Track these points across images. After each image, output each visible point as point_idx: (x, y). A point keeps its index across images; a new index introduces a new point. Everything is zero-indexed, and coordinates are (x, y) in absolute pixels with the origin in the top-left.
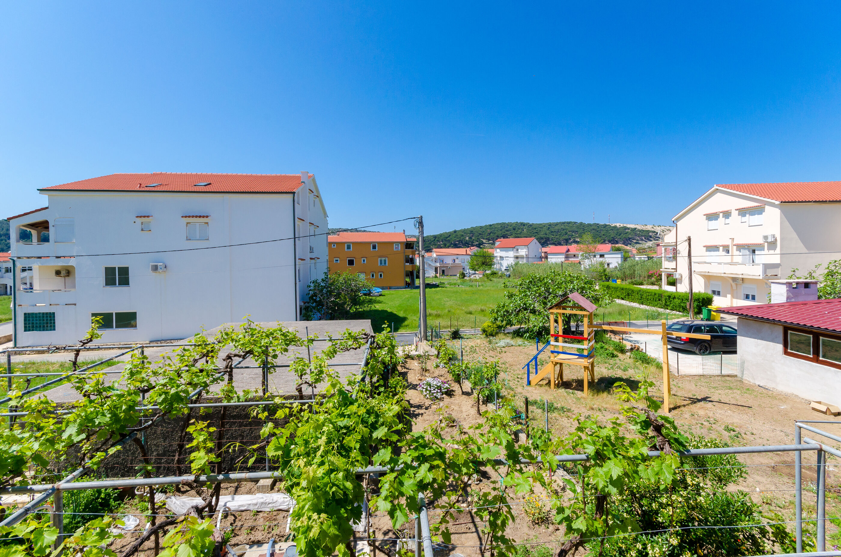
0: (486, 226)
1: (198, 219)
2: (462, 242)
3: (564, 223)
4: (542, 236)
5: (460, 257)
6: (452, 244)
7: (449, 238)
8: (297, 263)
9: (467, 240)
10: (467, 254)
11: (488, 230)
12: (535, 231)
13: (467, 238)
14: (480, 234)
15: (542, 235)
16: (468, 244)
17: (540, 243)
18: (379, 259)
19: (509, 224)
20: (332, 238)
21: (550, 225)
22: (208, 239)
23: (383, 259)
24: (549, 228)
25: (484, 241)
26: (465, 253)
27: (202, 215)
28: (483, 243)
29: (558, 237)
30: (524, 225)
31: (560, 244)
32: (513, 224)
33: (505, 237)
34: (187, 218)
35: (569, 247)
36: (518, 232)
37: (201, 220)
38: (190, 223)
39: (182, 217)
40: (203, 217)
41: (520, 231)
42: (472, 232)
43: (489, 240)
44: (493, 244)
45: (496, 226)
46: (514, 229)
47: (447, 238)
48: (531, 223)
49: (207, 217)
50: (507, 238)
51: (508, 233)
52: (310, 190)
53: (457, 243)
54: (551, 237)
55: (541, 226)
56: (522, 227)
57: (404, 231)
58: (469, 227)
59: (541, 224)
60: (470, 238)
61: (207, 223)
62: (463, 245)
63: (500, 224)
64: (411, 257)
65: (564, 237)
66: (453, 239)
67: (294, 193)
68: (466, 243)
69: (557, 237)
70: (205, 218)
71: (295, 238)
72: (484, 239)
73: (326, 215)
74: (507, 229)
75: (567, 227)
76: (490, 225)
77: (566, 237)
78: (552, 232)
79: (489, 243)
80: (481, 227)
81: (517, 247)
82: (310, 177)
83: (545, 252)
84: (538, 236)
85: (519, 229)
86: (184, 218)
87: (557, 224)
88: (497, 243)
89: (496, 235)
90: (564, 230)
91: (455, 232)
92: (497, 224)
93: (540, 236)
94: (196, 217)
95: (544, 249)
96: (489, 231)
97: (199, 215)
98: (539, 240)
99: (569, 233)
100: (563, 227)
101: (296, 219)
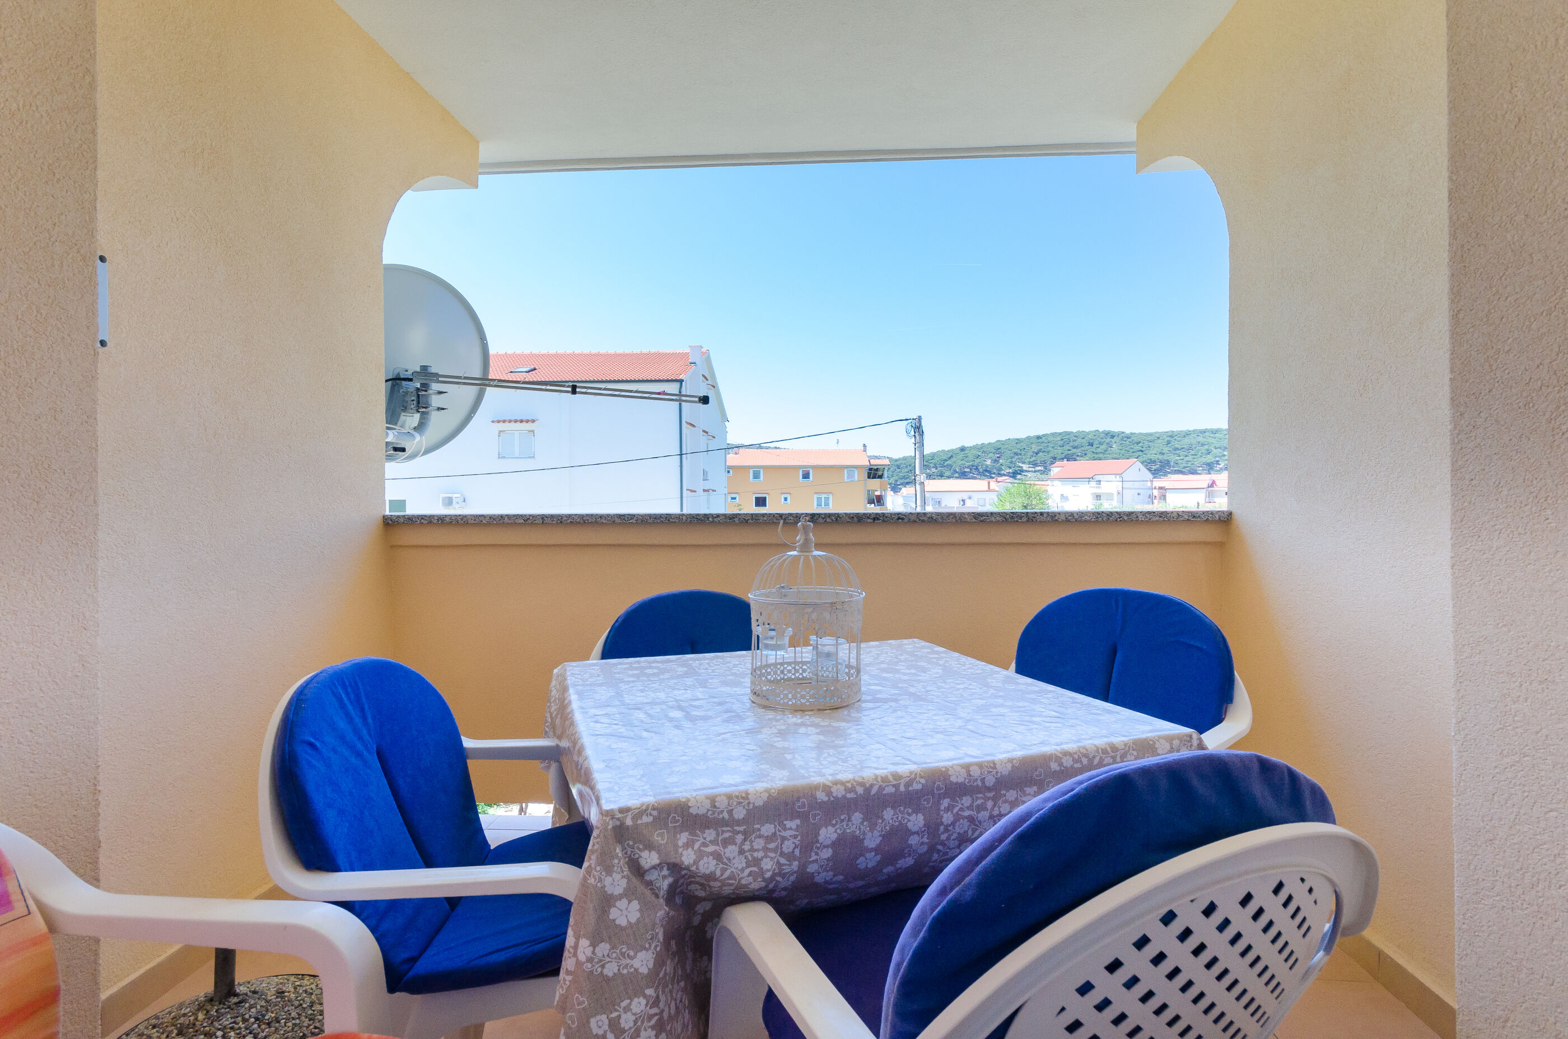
0: (1028, 438)
1: (518, 424)
2: (977, 469)
3: (1204, 432)
4: (1153, 457)
5: (976, 496)
6: (955, 471)
7: (949, 462)
8: (684, 495)
9: (987, 466)
10: (989, 490)
11: (1033, 446)
12: (1137, 447)
13: (989, 462)
14: (1016, 454)
15: (1152, 454)
16: (989, 472)
17: (1150, 470)
18: (816, 496)
19: (1083, 435)
20: (733, 459)
21: (1171, 436)
22: (534, 457)
23: (823, 496)
24: (1169, 442)
25: (1025, 467)
26: (986, 488)
27: (524, 418)
28: (1021, 471)
29: (1190, 458)
30: (1113, 437)
31: (1194, 472)
32: (1088, 433)
33: (1069, 458)
34: (501, 424)
35: (1214, 476)
36: (1099, 450)
37: (524, 425)
38: (504, 431)
39: (493, 422)
40: (527, 421)
41: (1104, 447)
42: (998, 449)
43: (1035, 465)
44: (1046, 471)
45: (1051, 439)
46: (1091, 445)
47: (946, 460)
48: (1128, 431)
49: (533, 421)
50: (1075, 460)
51: (1078, 451)
52: (703, 376)
53: (968, 470)
54: (1173, 458)
55: (1150, 438)
56: (1108, 440)
57: (865, 446)
58: (993, 441)
59: (1151, 434)
60: (996, 461)
61: (533, 431)
62: (979, 473)
63: (1060, 434)
64: (878, 493)
65: (1204, 460)
66: (958, 463)
67: (681, 381)
68: (986, 471)
69: (1186, 459)
70: (530, 424)
71: (681, 455)
72: (1024, 463)
73: (725, 419)
74: (1076, 444)
75: (1210, 440)
76: (1038, 437)
77: (1210, 459)
78: (1176, 449)
79: (1035, 471)
80: (1018, 441)
81: (1097, 478)
82: (704, 354)
83: (1161, 488)
84: (1145, 458)
85: (1101, 443)
86: (496, 424)
87: (1187, 434)
88: (1055, 470)
89: (1052, 455)
90: (1203, 445)
91: (963, 449)
92: (1054, 434)
93: (1149, 456)
94: (516, 421)
95: (1158, 483)
96: (1035, 448)
97: (519, 418)
98: (1148, 464)
99: (1215, 451)
100: (1201, 439)
101: (684, 424)
